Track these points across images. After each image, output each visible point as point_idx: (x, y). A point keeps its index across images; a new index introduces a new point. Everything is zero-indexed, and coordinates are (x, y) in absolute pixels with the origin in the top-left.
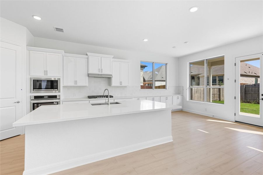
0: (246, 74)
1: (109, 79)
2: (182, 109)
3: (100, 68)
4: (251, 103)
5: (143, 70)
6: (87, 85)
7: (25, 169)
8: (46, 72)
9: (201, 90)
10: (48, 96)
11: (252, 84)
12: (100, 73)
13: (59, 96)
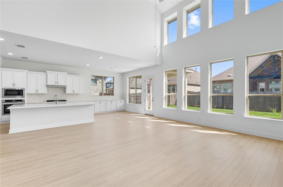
1: (64, 88)
2: (124, 110)
3: (56, 81)
6: (46, 92)
7: (10, 128)
8: (14, 85)
10: (16, 100)
12: (56, 85)
13: (24, 100)
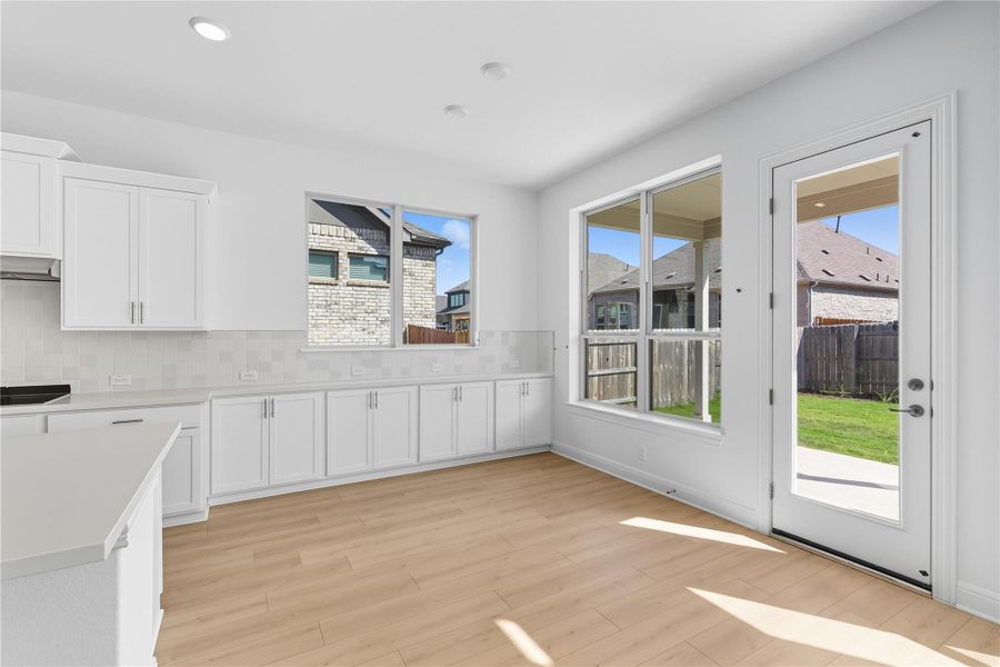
0: (866, 283)
2: (550, 446)
4: (880, 399)
5: (434, 259)
9: (681, 347)
11: (885, 322)
